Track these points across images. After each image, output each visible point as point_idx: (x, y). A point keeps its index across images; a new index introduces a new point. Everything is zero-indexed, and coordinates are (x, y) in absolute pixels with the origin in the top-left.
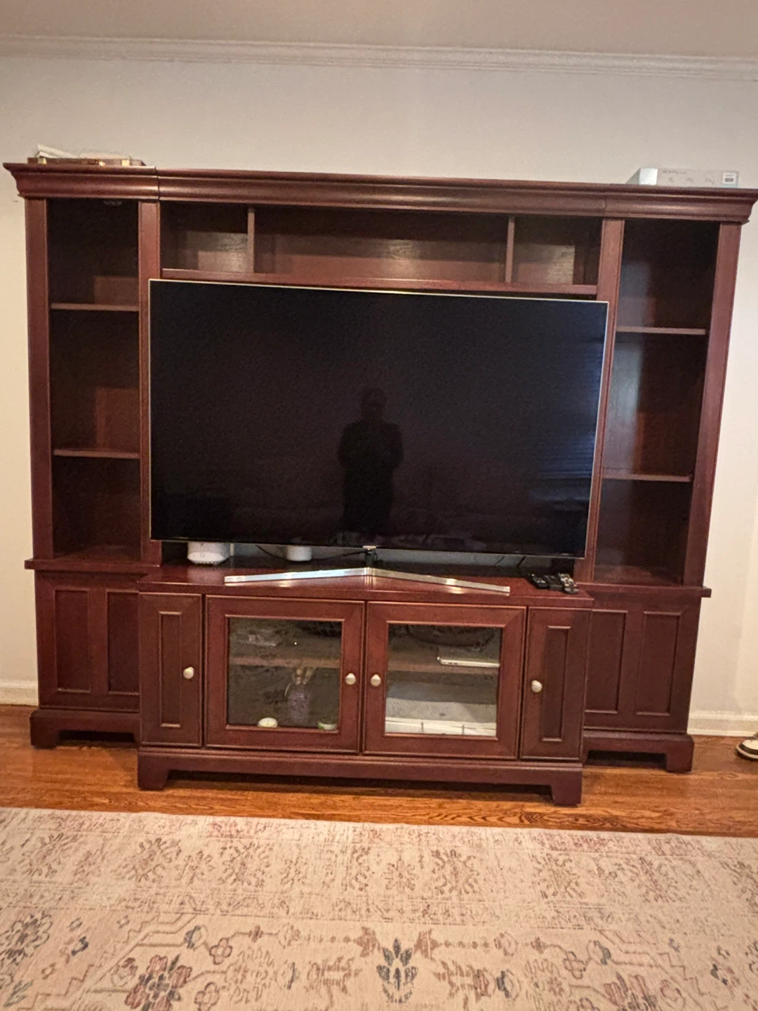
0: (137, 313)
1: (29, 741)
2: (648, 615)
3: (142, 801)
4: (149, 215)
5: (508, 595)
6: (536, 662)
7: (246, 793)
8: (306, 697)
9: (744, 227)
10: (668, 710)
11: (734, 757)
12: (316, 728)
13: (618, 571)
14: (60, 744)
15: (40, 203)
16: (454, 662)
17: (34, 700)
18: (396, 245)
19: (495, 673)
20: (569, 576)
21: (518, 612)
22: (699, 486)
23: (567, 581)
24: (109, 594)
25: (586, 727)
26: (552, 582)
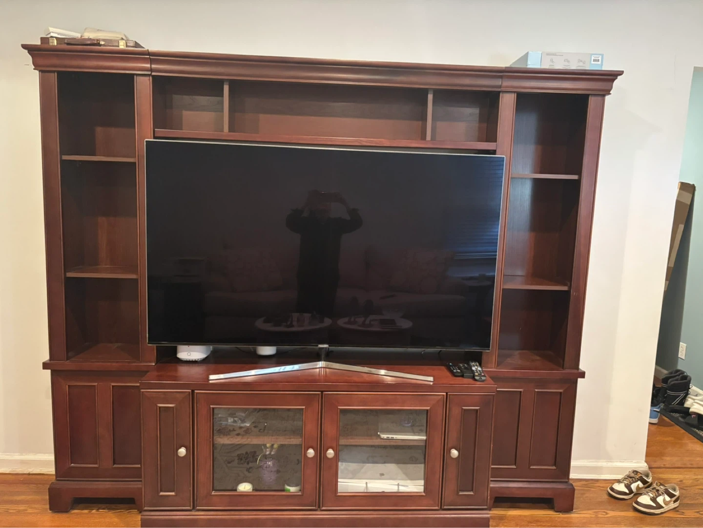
0: (135, 163)
1: (48, 506)
2: (537, 392)
4: (144, 88)
5: (431, 383)
6: (453, 435)
8: (274, 464)
10: (555, 465)
11: (606, 497)
12: (283, 490)
13: (516, 358)
14: (73, 509)
15: (52, 74)
16: (390, 436)
17: (52, 470)
19: (423, 444)
20: (478, 364)
21: (440, 397)
22: (575, 294)
23: (477, 369)
24: (113, 386)
25: (491, 479)
26: (465, 370)
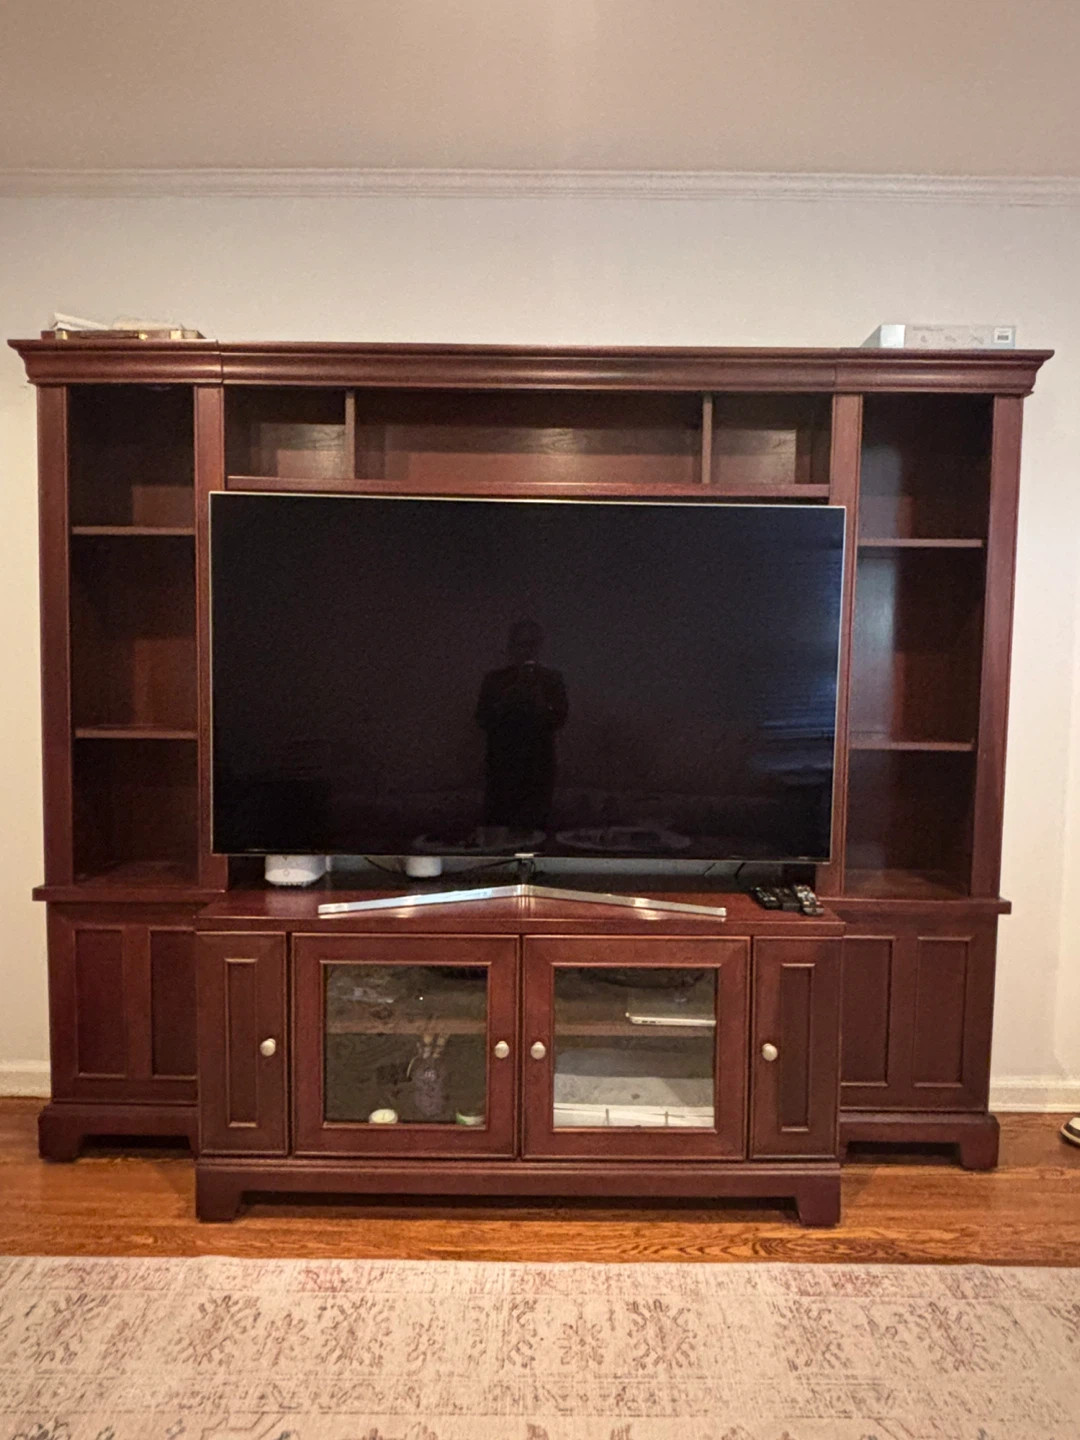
0: (192, 537)
1: (37, 1151)
2: (923, 941)
3: (202, 1239)
4: (209, 406)
5: (723, 920)
6: (766, 1019)
7: (354, 1221)
8: (437, 1077)
9: (1027, 401)
10: (960, 1080)
13: (878, 879)
14: (82, 1156)
15: (57, 391)
16: (649, 1019)
17: (45, 1089)
18: (551, 436)
19: (709, 1034)
20: (808, 888)
21: (739, 945)
22: (985, 756)
23: (806, 896)
24: (153, 933)
25: (843, 1108)
26: (786, 899)
